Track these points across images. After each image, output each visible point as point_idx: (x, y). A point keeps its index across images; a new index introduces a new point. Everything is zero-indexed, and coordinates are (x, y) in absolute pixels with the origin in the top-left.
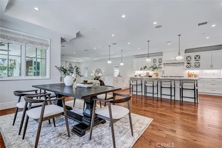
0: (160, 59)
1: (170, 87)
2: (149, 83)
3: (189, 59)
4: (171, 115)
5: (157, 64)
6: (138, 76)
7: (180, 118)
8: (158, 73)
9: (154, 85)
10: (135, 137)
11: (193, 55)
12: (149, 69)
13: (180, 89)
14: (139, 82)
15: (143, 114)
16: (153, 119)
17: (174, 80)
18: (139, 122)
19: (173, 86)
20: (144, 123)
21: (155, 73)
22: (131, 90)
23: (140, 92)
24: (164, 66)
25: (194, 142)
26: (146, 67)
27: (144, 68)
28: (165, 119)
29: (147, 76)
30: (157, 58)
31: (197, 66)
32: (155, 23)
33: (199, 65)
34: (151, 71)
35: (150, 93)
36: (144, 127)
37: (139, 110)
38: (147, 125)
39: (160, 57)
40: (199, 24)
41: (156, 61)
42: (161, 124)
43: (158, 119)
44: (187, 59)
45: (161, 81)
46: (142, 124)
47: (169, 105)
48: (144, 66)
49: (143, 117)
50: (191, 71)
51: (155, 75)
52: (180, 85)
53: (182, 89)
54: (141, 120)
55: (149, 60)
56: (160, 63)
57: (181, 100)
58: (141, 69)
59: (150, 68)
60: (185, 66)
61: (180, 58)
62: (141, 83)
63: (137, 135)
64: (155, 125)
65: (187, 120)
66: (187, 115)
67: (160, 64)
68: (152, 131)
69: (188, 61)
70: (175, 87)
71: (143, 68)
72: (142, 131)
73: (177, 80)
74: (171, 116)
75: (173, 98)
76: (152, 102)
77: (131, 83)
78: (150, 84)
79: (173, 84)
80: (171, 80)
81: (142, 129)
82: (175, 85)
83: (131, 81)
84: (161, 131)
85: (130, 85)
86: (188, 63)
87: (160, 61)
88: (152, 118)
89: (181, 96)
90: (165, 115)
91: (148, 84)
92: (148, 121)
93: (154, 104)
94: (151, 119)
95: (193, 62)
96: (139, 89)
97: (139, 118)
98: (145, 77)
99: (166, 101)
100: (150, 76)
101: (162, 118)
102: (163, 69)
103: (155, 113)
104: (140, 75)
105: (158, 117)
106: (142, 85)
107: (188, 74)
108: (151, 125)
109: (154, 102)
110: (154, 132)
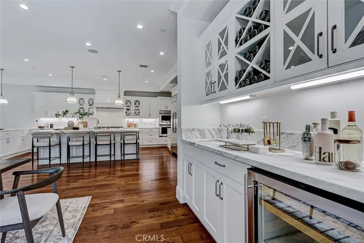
0: (91, 99)
1: (109, 143)
2: (75, 139)
3: (129, 104)
4: (113, 182)
5: (86, 107)
6: (47, 127)
7: (126, 183)
8: (86, 122)
9: (85, 143)
10: (70, 235)
11: (133, 99)
12: (73, 116)
13: (121, 144)
14: (54, 140)
15: (72, 195)
16: (91, 197)
17: (114, 133)
18: (69, 209)
19: (113, 142)
20: (79, 208)
21: (82, 123)
22: (35, 157)
23: (56, 158)
24: (97, 111)
25: (143, 203)
26: (67, 111)
27: (64, 113)
28: (108, 190)
29: (70, 128)
30: (86, 97)
31: (137, 114)
32: (88, 44)
33: (139, 113)
34: (76, 119)
35: (77, 157)
36: (80, 214)
37: (64, 191)
38: (84, 209)
39: (91, 96)
40: (141, 66)
41: (84, 102)
42: (104, 200)
43: (98, 193)
44: (126, 104)
45: (95, 136)
46: (76, 211)
47: (107, 170)
48: (64, 111)
49: (75, 199)
50: (131, 120)
51: (82, 125)
52: (121, 140)
53: (124, 144)
54: (71, 205)
55: (72, 100)
56: (90, 105)
57: (123, 159)
58: (57, 115)
59: (76, 113)
60: (125, 113)
61: (120, 102)
62: (58, 140)
63: (72, 230)
64: (96, 204)
65: (132, 182)
66: (132, 176)
67: (90, 107)
68: (93, 214)
69: (127, 106)
70: (114, 143)
71: (61, 113)
72: (79, 220)
73: (117, 133)
74: (115, 184)
75: (113, 159)
76: (82, 171)
77: (36, 144)
78: (76, 141)
79: (112, 139)
80: (110, 134)
81: (78, 218)
82: (114, 140)
83: (35, 140)
84: (106, 208)
85: (33, 147)
86: (128, 110)
87: (91, 102)
88: (89, 195)
89: (123, 153)
90: (108, 185)
91: (73, 141)
92: (84, 202)
93: (85, 174)
94: (87, 197)
95: (133, 108)
96: (55, 152)
97: (68, 204)
98: (66, 129)
99: (103, 164)
100: (75, 128)
101: (103, 191)
102: (95, 116)
103: (91, 187)
104: (51, 126)
105: (97, 191)
106: (60, 144)
107: (128, 124)
108: (90, 206)
109: (85, 171)
110: (98, 214)
